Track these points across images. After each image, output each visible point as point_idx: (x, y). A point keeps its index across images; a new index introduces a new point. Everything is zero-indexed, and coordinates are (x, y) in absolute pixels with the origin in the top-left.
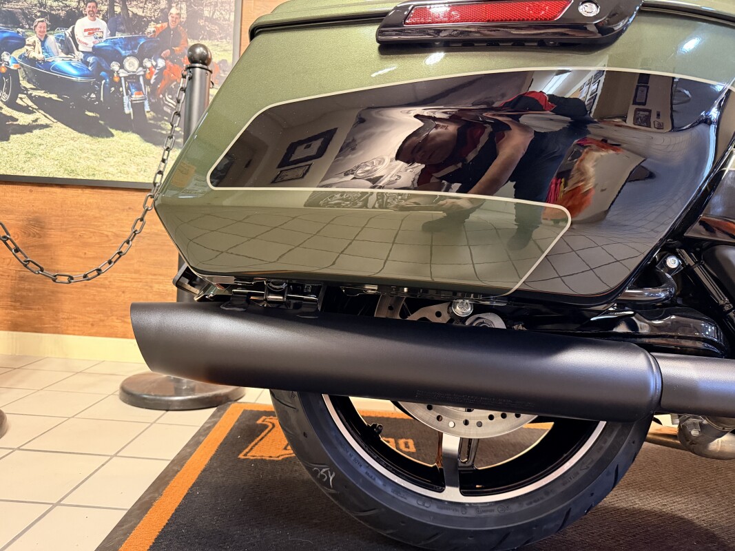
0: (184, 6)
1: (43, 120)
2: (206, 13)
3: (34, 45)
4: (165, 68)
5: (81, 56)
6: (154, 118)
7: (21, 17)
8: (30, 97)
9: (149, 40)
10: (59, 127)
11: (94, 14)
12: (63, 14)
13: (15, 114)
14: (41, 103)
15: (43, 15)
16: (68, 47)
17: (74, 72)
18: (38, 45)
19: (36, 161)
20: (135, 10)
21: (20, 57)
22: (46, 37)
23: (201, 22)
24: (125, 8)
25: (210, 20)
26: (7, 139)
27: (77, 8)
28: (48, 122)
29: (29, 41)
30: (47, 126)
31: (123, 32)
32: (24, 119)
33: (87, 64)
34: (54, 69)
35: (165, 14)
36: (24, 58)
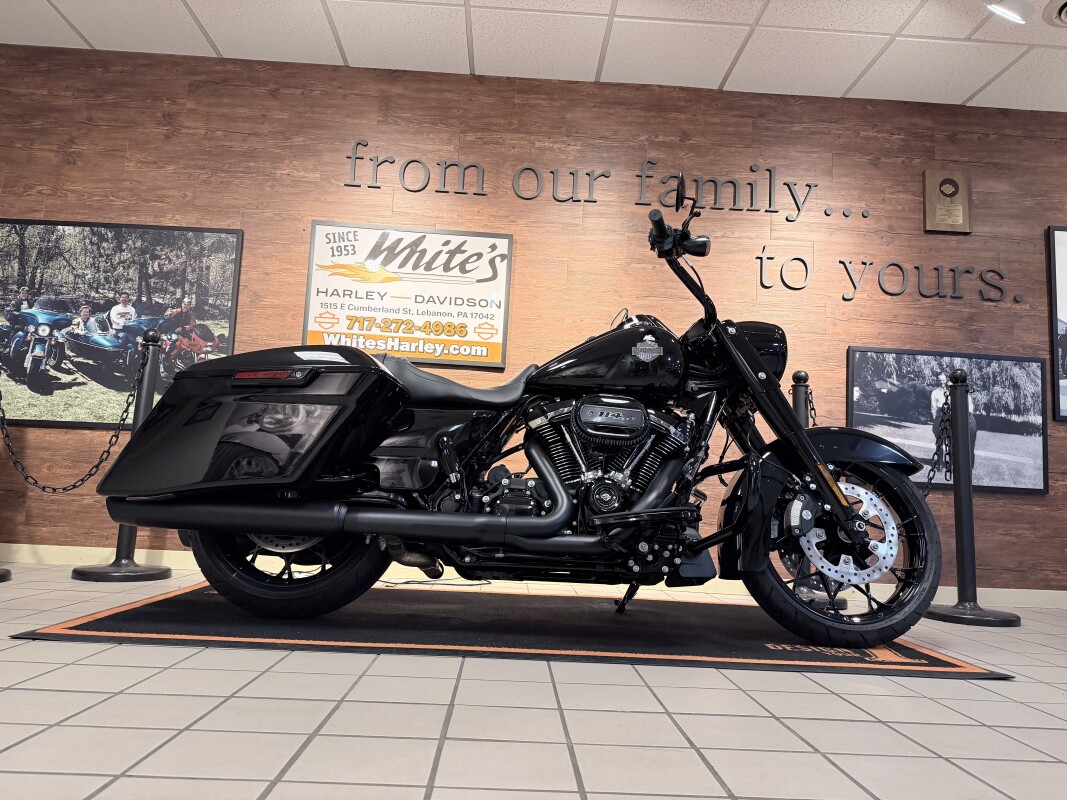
0: (194, 296)
1: (81, 379)
2: (210, 301)
3: (78, 324)
4: (177, 340)
5: (114, 332)
6: (166, 377)
7: (70, 305)
8: (72, 362)
9: (166, 321)
10: (93, 384)
11: (125, 303)
12: (102, 302)
13: (59, 375)
14: (80, 367)
15: (87, 303)
16: (104, 326)
17: (108, 344)
18: (82, 324)
19: (72, 410)
20: (156, 299)
21: (67, 333)
22: (88, 319)
23: (207, 308)
24: (149, 298)
25: (213, 306)
26: (51, 394)
27: (114, 298)
28: (85, 381)
29: (75, 321)
30: (84, 384)
31: (147, 315)
32: (65, 378)
33: (118, 338)
34: (92, 341)
35: (179, 302)
36: (71, 334)
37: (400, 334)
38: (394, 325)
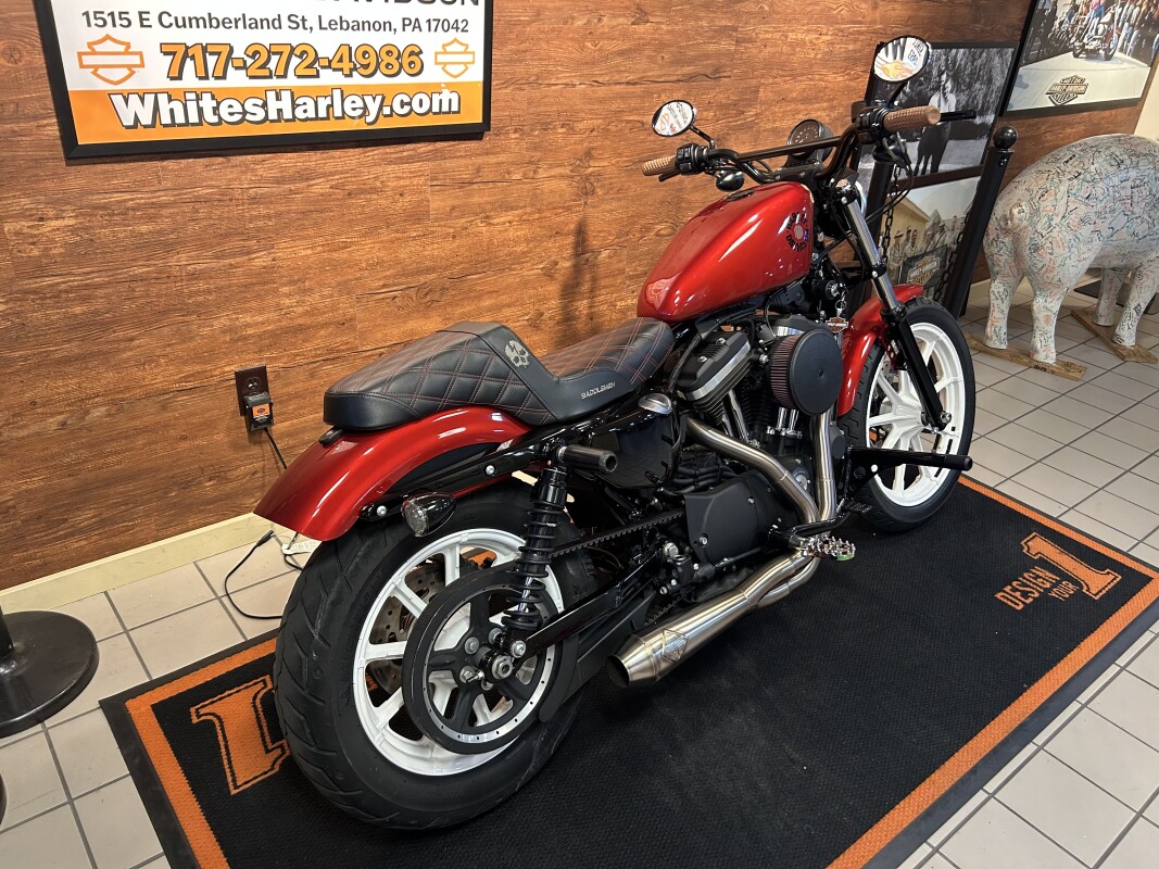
37: (292, 81)
38: (275, 59)
